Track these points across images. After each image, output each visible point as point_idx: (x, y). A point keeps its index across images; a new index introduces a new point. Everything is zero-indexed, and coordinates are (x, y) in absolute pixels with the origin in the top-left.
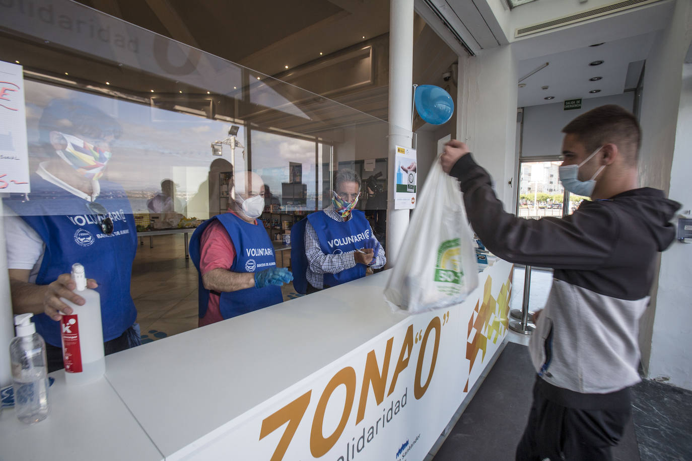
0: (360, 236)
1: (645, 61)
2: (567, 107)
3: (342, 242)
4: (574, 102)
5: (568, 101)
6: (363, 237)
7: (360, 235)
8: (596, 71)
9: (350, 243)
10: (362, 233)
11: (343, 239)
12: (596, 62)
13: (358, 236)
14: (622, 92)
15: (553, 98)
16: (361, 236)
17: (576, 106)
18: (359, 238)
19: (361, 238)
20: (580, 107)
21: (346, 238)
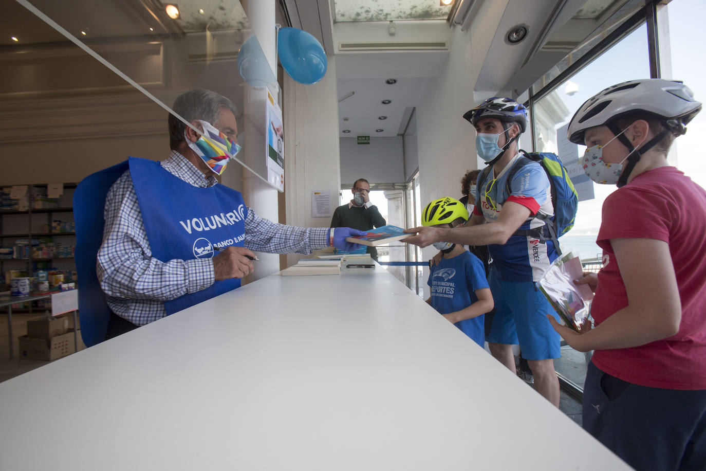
0: (231, 217)
1: (414, 108)
2: (360, 141)
3: (206, 225)
4: (364, 139)
5: (360, 137)
6: (237, 218)
7: (231, 214)
8: (385, 110)
9: (220, 226)
10: (234, 211)
11: (206, 219)
12: (386, 101)
13: (228, 215)
14: (396, 135)
15: (349, 132)
16: (234, 216)
17: (366, 141)
18: (231, 220)
19: (234, 218)
20: (369, 143)
21: (212, 217)
